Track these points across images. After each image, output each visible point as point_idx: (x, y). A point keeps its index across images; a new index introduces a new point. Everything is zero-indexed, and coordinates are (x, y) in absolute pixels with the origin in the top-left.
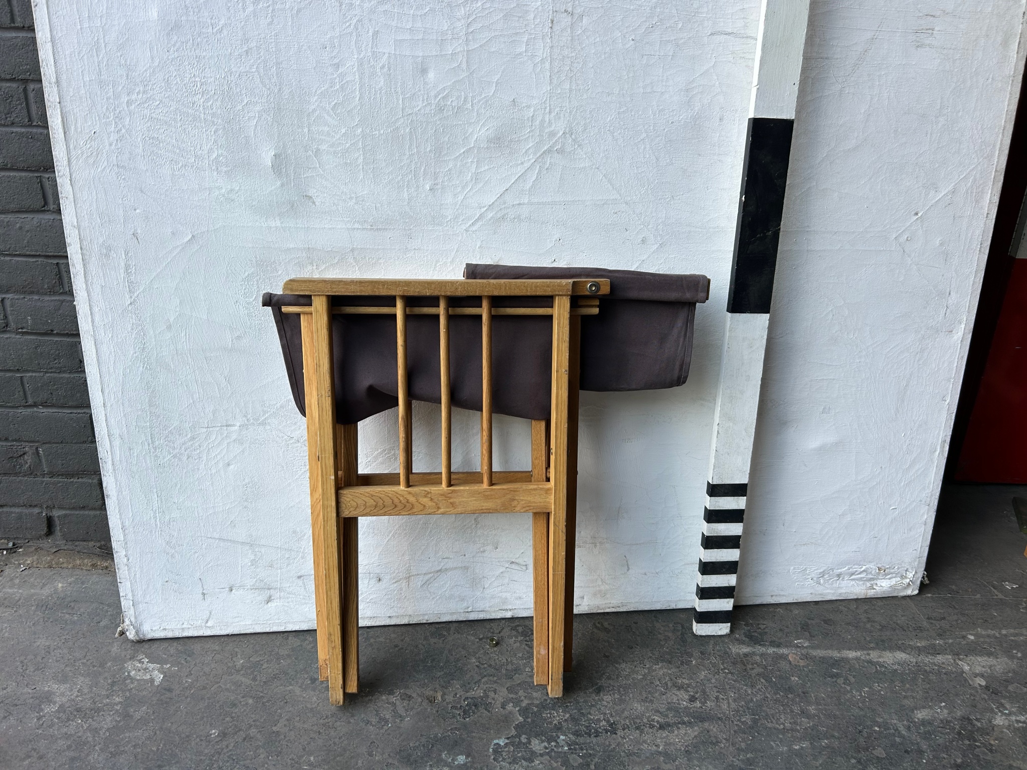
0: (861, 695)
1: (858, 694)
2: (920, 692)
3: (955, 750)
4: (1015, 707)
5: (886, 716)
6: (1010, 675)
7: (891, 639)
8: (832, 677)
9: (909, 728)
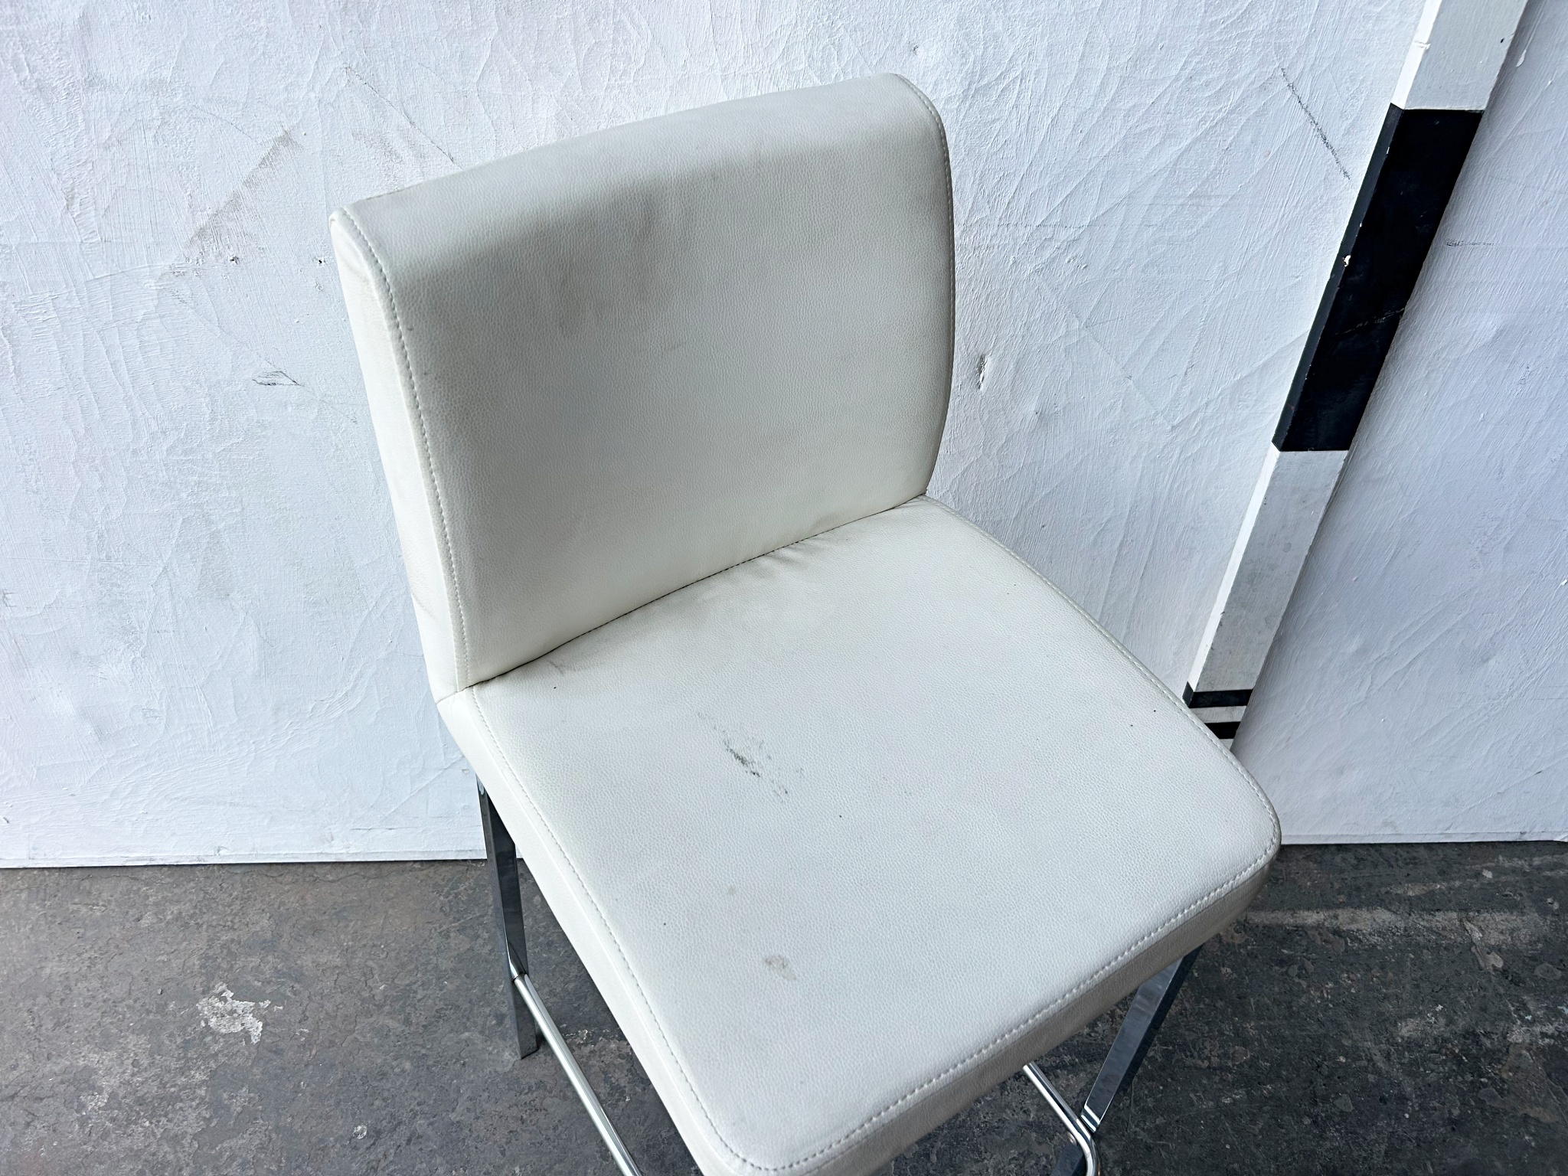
0: (1322, 997)
1: (1318, 994)
2: (1407, 986)
3: (1451, 1093)
4: (1541, 1008)
5: (1356, 1036)
6: (1540, 945)
7: (1370, 885)
8: (1282, 962)
9: (1388, 1056)
